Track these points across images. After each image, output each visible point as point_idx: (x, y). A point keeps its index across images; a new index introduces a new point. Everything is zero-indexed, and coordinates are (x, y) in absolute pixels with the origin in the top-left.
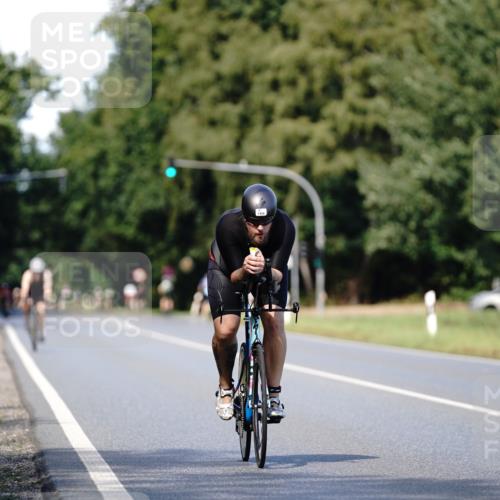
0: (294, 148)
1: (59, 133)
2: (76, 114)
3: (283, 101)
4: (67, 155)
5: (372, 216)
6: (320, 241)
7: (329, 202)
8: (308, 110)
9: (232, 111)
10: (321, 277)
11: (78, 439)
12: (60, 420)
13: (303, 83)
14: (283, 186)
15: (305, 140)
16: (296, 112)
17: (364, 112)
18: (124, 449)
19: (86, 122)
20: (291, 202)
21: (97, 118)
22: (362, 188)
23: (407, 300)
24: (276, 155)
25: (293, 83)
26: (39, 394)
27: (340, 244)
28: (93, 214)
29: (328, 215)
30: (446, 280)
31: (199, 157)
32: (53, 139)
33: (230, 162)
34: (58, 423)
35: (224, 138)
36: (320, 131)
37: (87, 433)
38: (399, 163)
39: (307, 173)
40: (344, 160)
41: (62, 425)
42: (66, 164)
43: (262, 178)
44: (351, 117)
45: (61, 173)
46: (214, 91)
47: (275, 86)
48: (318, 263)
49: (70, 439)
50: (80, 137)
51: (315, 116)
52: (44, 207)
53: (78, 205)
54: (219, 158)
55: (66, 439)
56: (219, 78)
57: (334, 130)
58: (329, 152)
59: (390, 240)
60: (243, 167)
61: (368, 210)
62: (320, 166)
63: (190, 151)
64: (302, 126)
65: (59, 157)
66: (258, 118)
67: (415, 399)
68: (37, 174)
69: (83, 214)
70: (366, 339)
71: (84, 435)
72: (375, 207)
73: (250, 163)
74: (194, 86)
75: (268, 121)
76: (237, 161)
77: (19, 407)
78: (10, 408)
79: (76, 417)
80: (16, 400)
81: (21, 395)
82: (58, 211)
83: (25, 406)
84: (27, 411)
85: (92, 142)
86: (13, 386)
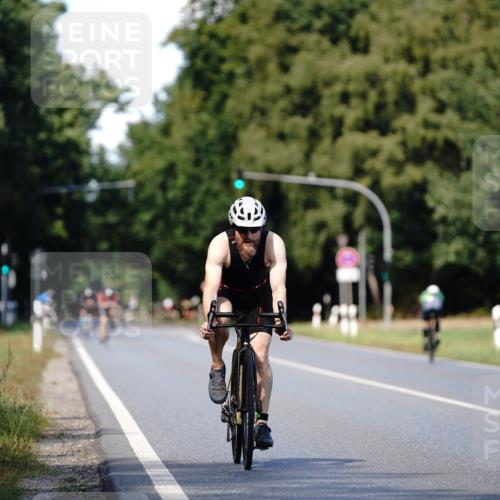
0: (363, 161)
1: (128, 144)
2: (145, 125)
3: (352, 114)
4: (136, 166)
5: (440, 229)
6: (388, 254)
7: (396, 214)
8: (378, 123)
9: (302, 123)
10: (388, 290)
11: (143, 450)
12: (125, 431)
13: (373, 97)
14: (352, 199)
15: (374, 153)
16: (365, 126)
17: (436, 127)
19: (155, 134)
20: (359, 215)
21: (166, 130)
22: (430, 201)
23: (474, 315)
24: (345, 168)
25: (364, 96)
26: (105, 405)
27: (408, 257)
28: (160, 225)
31: (269, 170)
32: (122, 150)
33: (299, 175)
34: (123, 434)
35: (293, 151)
36: (390, 145)
37: (152, 444)
39: (375, 186)
40: (413, 173)
41: (127, 436)
42: (134, 175)
43: (331, 190)
44: (422, 132)
46: (283, 103)
47: (345, 98)
48: (386, 276)
49: (135, 450)
50: (149, 148)
51: (385, 130)
52: (112, 218)
53: (146, 217)
54: (289, 171)
55: (132, 450)
56: (288, 90)
57: (404, 144)
59: (458, 254)
60: (312, 179)
61: (436, 223)
62: (388, 180)
63: (260, 164)
64: (371, 139)
65: (128, 168)
66: (328, 131)
68: (107, 185)
69: (151, 225)
71: (149, 446)
72: (444, 220)
73: (319, 176)
74: (263, 98)
75: (337, 134)
76: (305, 175)
77: (84, 418)
78: (76, 418)
79: (141, 427)
80: (82, 411)
81: (87, 404)
82: (126, 222)
83: (90, 416)
84: (93, 421)
85: (161, 153)
86: (79, 397)
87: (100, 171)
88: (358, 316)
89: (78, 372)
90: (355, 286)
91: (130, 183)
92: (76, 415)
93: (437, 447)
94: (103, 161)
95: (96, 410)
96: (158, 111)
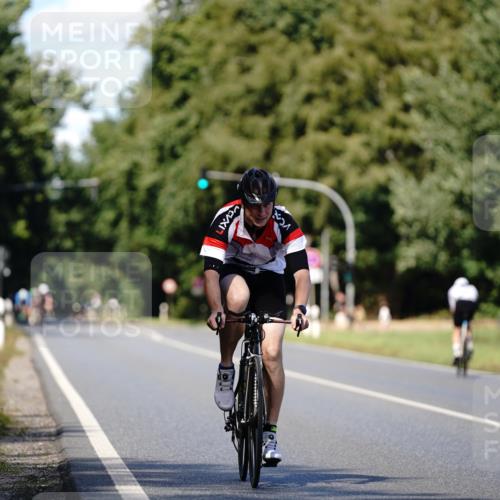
0: (327, 161)
1: (92, 142)
2: (109, 123)
3: (315, 113)
4: (100, 166)
5: (403, 230)
6: (351, 255)
7: (361, 217)
8: (341, 123)
9: (263, 124)
10: (351, 290)
11: (103, 448)
12: (85, 428)
18: (150, 459)
19: (119, 132)
21: (131, 129)
22: (394, 203)
23: (437, 317)
24: (307, 168)
26: (66, 403)
28: (124, 225)
32: (85, 148)
34: (83, 431)
36: (354, 144)
37: (113, 443)
38: (431, 179)
40: (377, 174)
41: (88, 434)
42: (98, 174)
43: (294, 191)
44: (388, 131)
45: (92, 182)
46: (243, 103)
47: (309, 99)
48: (348, 277)
49: (96, 449)
50: (115, 145)
51: (349, 130)
52: (75, 216)
53: (109, 215)
55: (92, 448)
56: (250, 91)
57: (367, 144)
58: (362, 167)
61: (397, 225)
62: (353, 181)
64: (333, 137)
65: (92, 166)
66: (290, 130)
67: (441, 415)
68: (70, 183)
69: (115, 223)
70: (394, 354)
71: (109, 444)
72: (404, 221)
73: (282, 176)
74: (228, 99)
75: (299, 134)
77: (46, 415)
78: (37, 416)
79: (102, 425)
80: (43, 409)
81: (48, 403)
82: (89, 220)
83: (51, 414)
84: (54, 419)
85: (125, 152)
86: (40, 395)
87: (63, 169)
88: (320, 317)
89: (40, 370)
90: (318, 287)
91: (94, 182)
92: (37, 413)
93: (397, 449)
94: (66, 159)
95: (58, 408)
96: (123, 110)
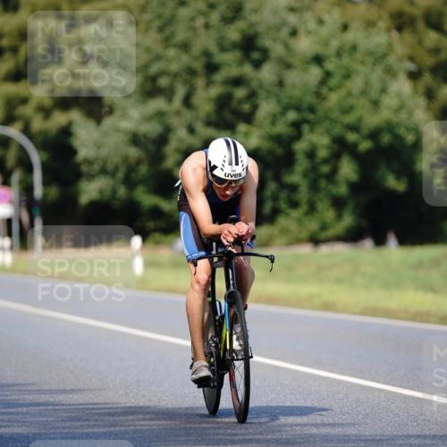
6: (38, 192)
13: (24, 50)
14: (4, 142)
15: (24, 101)
16: (17, 76)
20: (11, 157)
22: (76, 144)
25: (15, 50)
27: (54, 192)
29: (46, 169)
30: (151, 225)
39: (26, 130)
48: (37, 211)
58: (46, 112)
62: (38, 124)
88: (12, 247)
90: (9, 221)
